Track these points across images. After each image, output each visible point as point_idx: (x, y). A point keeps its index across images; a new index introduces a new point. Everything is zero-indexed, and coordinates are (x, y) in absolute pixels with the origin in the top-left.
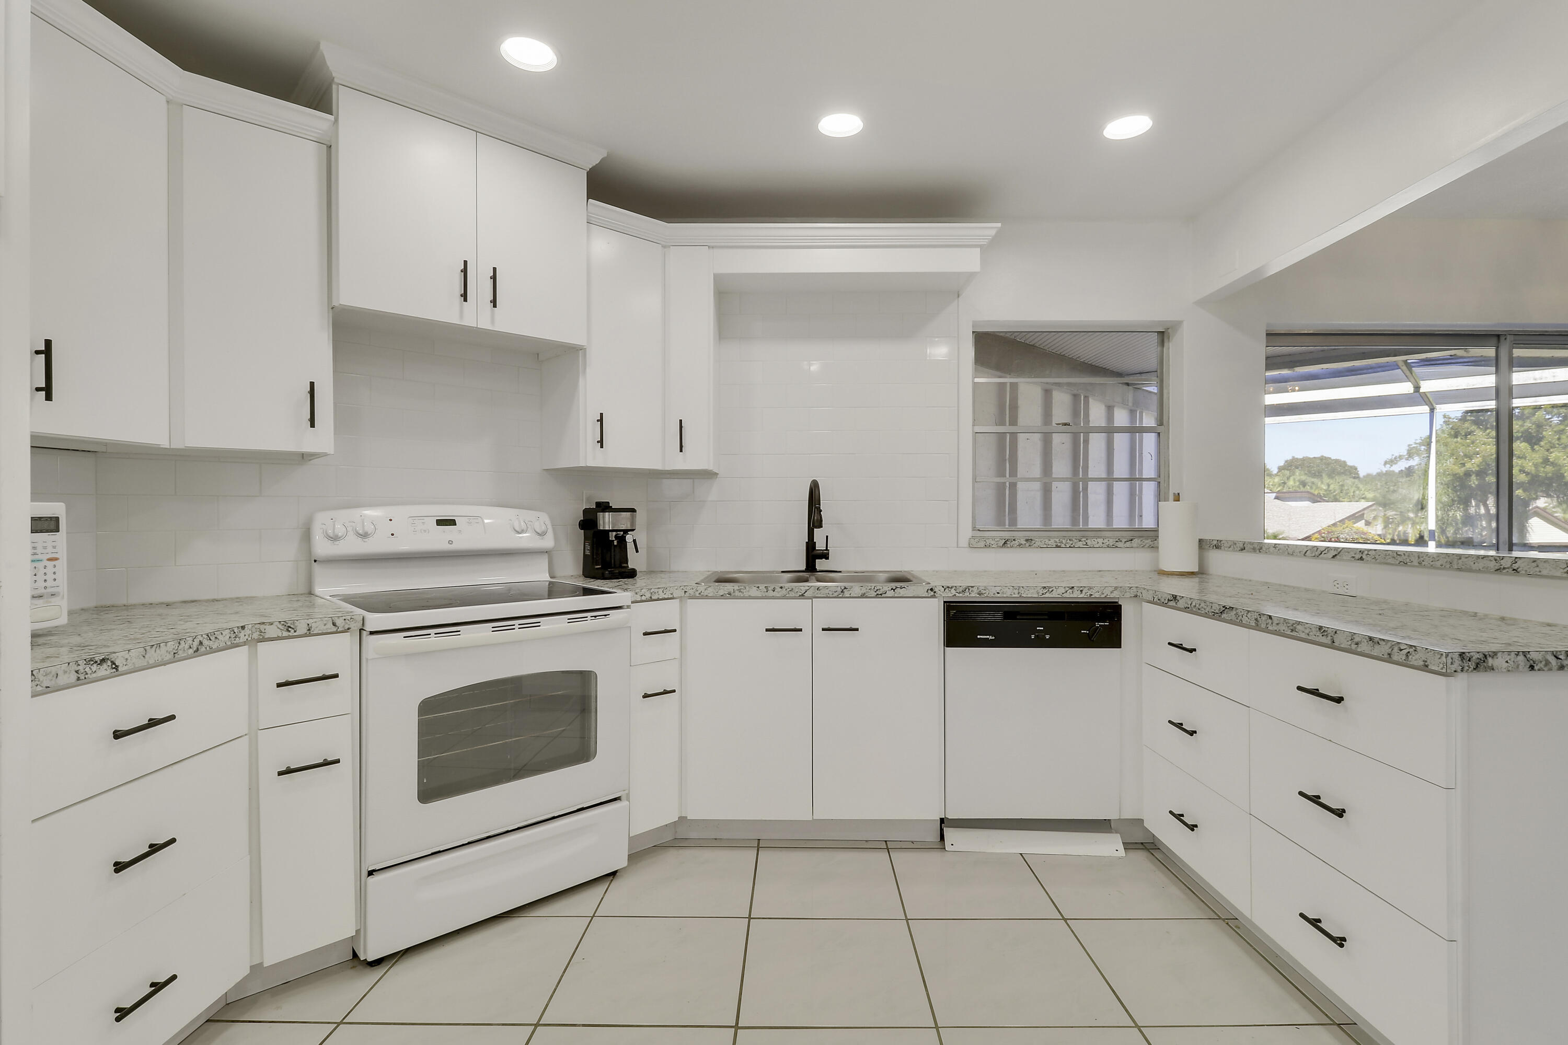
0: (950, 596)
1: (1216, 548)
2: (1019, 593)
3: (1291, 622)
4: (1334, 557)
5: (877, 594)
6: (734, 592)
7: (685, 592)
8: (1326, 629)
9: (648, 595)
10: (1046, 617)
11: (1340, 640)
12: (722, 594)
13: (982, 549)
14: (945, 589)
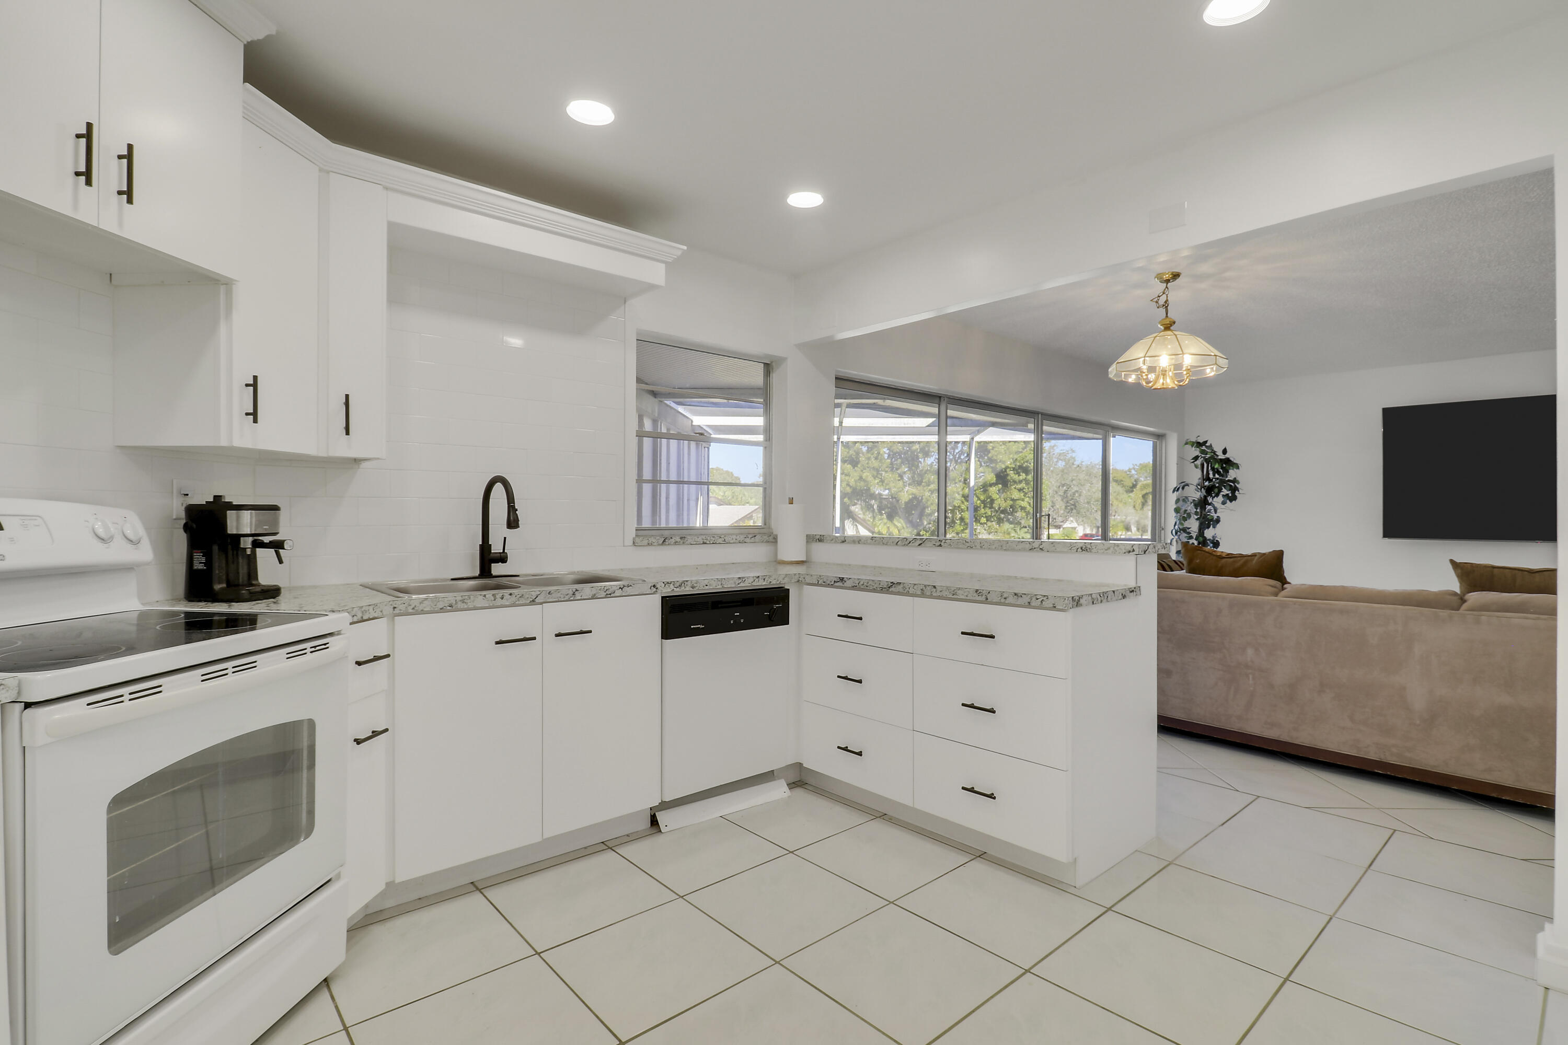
0: (668, 591)
1: (819, 541)
2: (721, 584)
3: (953, 589)
4: (920, 545)
5: (607, 594)
6: (456, 603)
7: (395, 608)
8: (981, 591)
9: (359, 615)
10: (740, 604)
11: (993, 597)
12: (441, 607)
13: (645, 547)
14: (665, 585)
